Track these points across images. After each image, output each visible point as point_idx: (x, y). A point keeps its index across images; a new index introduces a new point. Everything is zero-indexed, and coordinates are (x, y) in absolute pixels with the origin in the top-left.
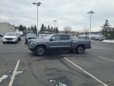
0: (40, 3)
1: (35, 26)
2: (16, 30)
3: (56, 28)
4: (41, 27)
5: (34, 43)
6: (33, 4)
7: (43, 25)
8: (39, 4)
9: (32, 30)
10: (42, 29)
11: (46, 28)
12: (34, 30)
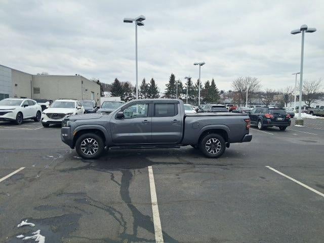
0: (141, 19)
1: (153, 82)
2: (105, 93)
3: (210, 84)
4: (168, 83)
5: (72, 123)
6: (125, 21)
7: (173, 77)
8: (140, 22)
9: (144, 93)
10: (169, 88)
11: (181, 86)
12: (149, 92)
